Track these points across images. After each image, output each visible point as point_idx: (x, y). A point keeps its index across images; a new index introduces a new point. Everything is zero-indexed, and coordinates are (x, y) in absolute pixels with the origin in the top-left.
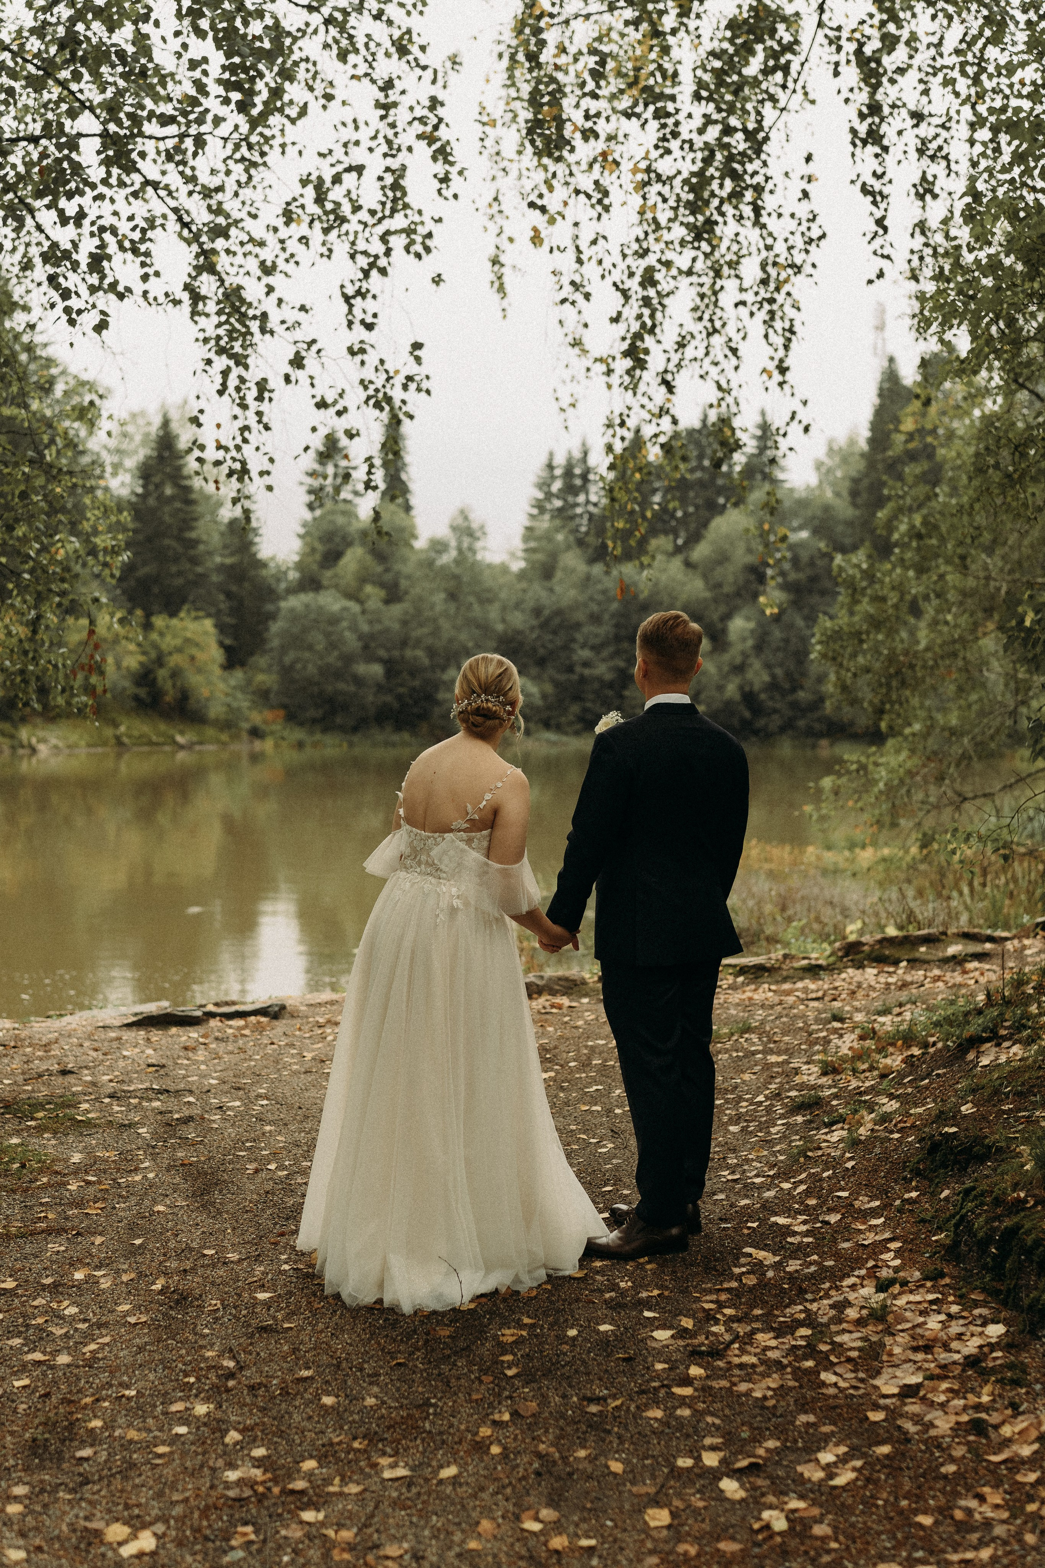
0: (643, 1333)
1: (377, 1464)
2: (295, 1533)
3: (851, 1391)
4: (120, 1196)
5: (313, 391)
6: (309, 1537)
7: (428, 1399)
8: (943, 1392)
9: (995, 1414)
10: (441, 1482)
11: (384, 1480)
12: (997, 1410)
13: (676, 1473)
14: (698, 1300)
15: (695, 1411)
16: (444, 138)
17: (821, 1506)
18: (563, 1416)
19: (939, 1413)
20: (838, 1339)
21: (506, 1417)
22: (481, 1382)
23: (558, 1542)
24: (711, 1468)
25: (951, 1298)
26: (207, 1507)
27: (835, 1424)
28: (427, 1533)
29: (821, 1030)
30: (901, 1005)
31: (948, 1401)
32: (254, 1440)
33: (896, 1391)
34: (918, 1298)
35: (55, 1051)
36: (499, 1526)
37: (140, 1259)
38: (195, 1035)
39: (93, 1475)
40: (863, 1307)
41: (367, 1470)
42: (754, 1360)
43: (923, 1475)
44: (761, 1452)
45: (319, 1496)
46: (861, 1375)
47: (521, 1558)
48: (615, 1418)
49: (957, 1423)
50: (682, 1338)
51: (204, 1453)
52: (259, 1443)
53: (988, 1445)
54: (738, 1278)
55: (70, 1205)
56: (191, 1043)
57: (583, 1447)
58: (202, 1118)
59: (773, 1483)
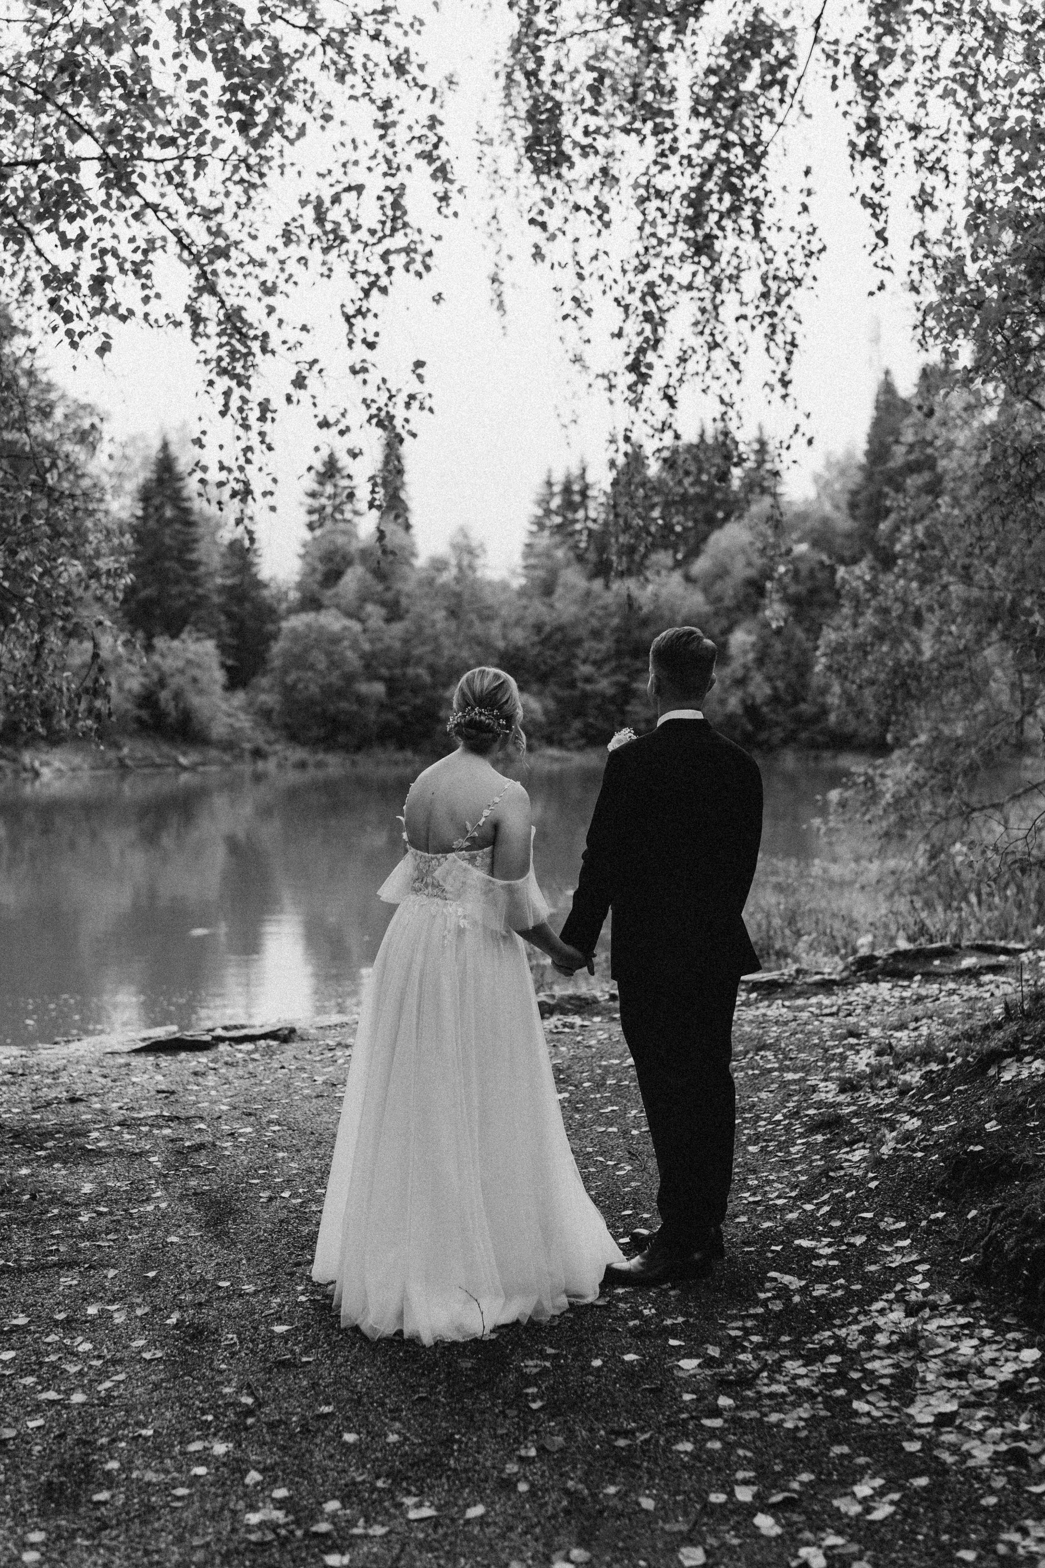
0: (669, 1363)
1: (402, 1504)
3: (885, 1421)
4: (133, 1227)
7: (452, 1435)
8: (980, 1420)
9: (1034, 1443)
10: (468, 1522)
11: (409, 1521)
12: (1036, 1438)
13: (709, 1509)
14: (724, 1327)
15: (727, 1445)
16: (444, 159)
17: (859, 1542)
18: (590, 1449)
19: (977, 1442)
20: (869, 1366)
21: (533, 1452)
22: (505, 1416)
24: (745, 1503)
25: (983, 1322)
26: (228, 1551)
27: (870, 1456)
29: (837, 1046)
30: (917, 1020)
31: (985, 1430)
32: (275, 1481)
33: (931, 1419)
34: (949, 1322)
35: (64, 1078)
36: (529, 1566)
37: (154, 1292)
38: (204, 1060)
39: (111, 1519)
40: (893, 1333)
41: (392, 1510)
42: (783, 1389)
43: (963, 1508)
44: (795, 1485)
45: (344, 1538)
46: (895, 1403)
48: (643, 1451)
49: (996, 1453)
50: (710, 1367)
51: (224, 1495)
52: (280, 1483)
53: (1029, 1476)
54: (764, 1303)
55: (83, 1237)
56: (199, 1069)
57: (614, 1483)
58: (214, 1145)
59: (809, 1518)
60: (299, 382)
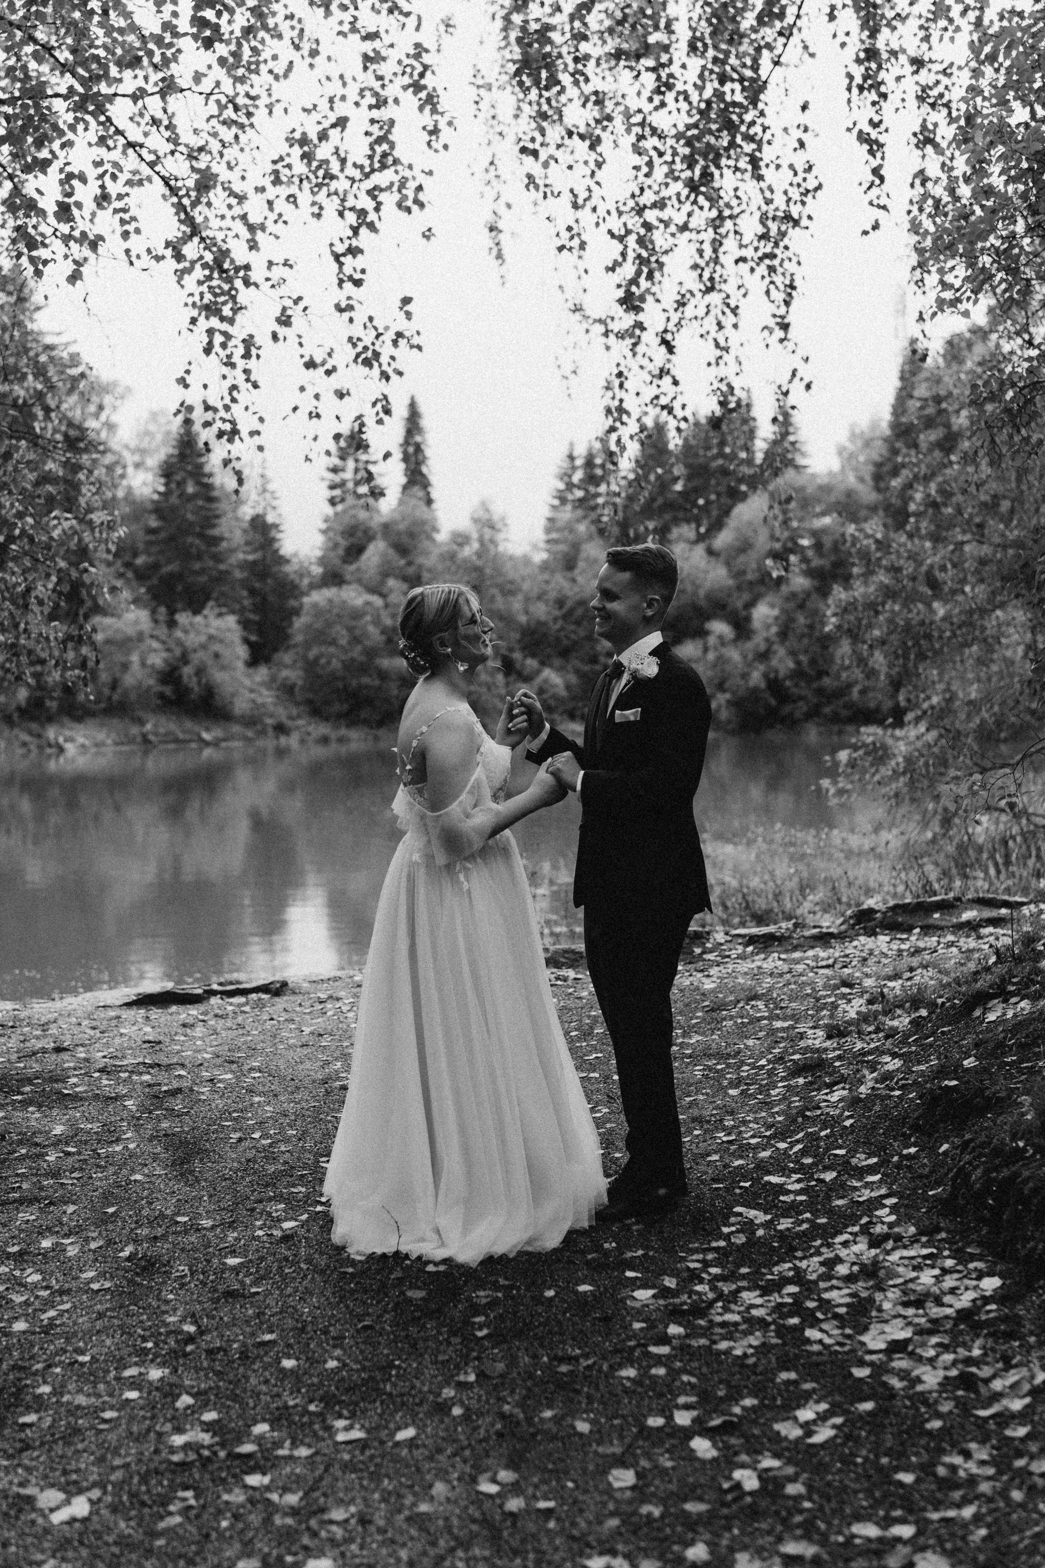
0: (623, 1293)
1: (331, 1427)
2: (237, 1497)
3: (837, 1348)
4: (98, 1166)
5: (302, 351)
6: (251, 1501)
7: (393, 1361)
8: (933, 1347)
9: (986, 1368)
10: (397, 1444)
11: (337, 1443)
12: (987, 1364)
13: (645, 1432)
14: (684, 1259)
15: (671, 1370)
16: (430, 88)
17: (796, 1464)
18: (531, 1376)
19: (928, 1368)
20: (826, 1296)
21: (472, 1378)
22: (449, 1343)
23: (514, 1504)
24: (683, 1427)
25: (946, 1253)
26: (148, 1471)
27: (817, 1382)
28: (377, 1496)
29: (829, 996)
30: (911, 970)
31: (937, 1356)
32: (206, 1405)
33: (883, 1346)
34: (912, 1253)
35: (53, 1030)
36: (454, 1488)
37: (111, 1227)
38: (194, 1012)
39: (34, 1441)
40: (853, 1264)
41: (321, 1433)
42: (737, 1318)
43: (907, 1432)
44: (737, 1410)
45: (267, 1459)
46: (848, 1331)
47: (474, 1521)
48: (585, 1377)
49: (946, 1378)
50: (665, 1297)
51: (152, 1418)
52: (211, 1407)
53: (977, 1400)
54: (727, 1237)
55: (47, 1175)
56: (190, 1021)
57: (550, 1407)
58: (191, 1090)
59: (747, 1441)
60: (285, 320)
